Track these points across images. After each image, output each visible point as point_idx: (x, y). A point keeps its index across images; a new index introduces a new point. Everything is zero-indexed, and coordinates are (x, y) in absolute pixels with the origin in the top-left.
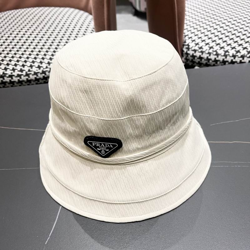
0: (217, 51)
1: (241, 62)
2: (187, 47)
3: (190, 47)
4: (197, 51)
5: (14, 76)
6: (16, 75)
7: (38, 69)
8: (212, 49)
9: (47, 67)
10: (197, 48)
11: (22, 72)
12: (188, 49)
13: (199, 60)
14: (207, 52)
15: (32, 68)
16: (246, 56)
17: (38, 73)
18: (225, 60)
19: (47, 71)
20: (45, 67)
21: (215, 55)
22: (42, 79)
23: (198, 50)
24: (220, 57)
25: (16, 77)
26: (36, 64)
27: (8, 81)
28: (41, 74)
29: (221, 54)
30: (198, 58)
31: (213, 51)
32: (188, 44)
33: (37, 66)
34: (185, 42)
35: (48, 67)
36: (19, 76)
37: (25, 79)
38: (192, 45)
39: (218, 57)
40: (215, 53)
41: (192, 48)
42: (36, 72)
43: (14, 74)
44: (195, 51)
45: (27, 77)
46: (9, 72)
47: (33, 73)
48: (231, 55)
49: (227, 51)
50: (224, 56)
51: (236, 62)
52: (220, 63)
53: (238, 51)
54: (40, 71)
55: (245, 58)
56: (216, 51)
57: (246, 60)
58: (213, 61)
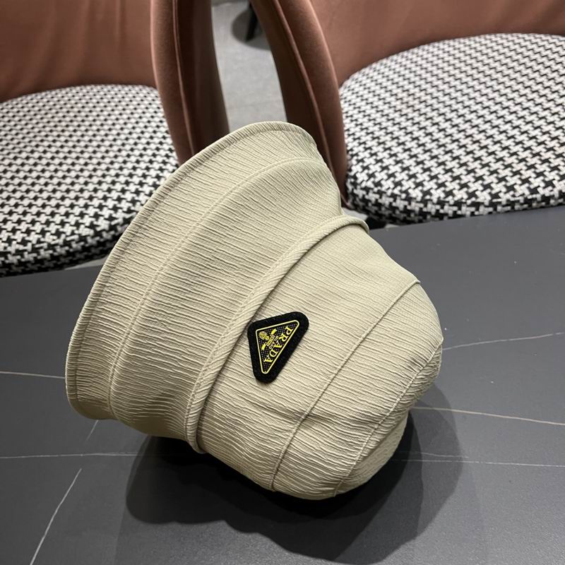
0: (410, 191)
1: (455, 215)
2: (352, 180)
3: (359, 181)
4: (371, 191)
5: (9, 253)
6: (13, 252)
7: (55, 237)
8: (399, 188)
9: (73, 233)
10: (370, 184)
11: (25, 245)
12: (355, 184)
13: (376, 208)
14: (389, 192)
15: (44, 237)
16: (466, 203)
17: (57, 245)
18: (425, 210)
19: (73, 240)
20: (68, 234)
21: (405, 200)
22: (65, 257)
23: (372, 189)
24: (413, 204)
25: (14, 255)
26: (53, 228)
28: (62, 246)
29: (415, 198)
30: (373, 205)
31: (401, 191)
32: (355, 175)
33: (53, 232)
34: (350, 170)
35: (76, 232)
36: (19, 252)
37: (31, 259)
38: (362, 177)
39: (410, 204)
40: (404, 196)
41: (361, 182)
42: (53, 243)
43: (9, 249)
44: (367, 189)
45: (35, 255)
47: (45, 245)
48: (435, 200)
49: (428, 193)
50: (421, 202)
51: (446, 214)
52: (416, 215)
53: (450, 193)
54: (60, 241)
55: (464, 208)
56: (406, 192)
57: (466, 210)
58: (401, 212)
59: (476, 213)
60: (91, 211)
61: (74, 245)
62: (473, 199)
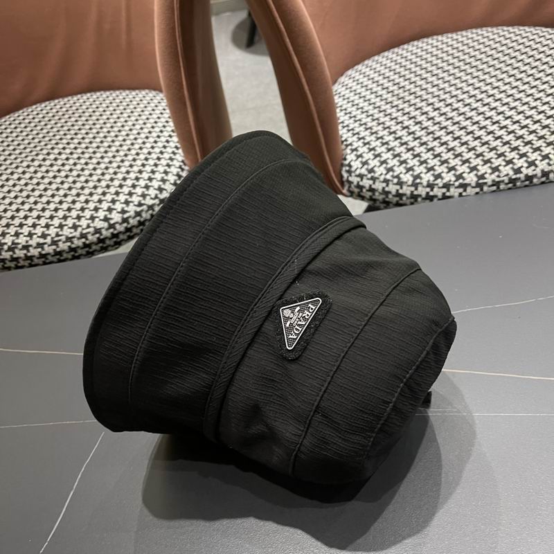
0: (401, 176)
1: (444, 197)
2: (347, 168)
3: (353, 169)
4: (365, 177)
5: (31, 246)
6: (35, 245)
7: (72, 230)
8: (391, 173)
9: (88, 227)
10: (364, 171)
11: (45, 239)
12: (349, 172)
13: (370, 194)
14: (382, 178)
15: (62, 230)
16: (453, 185)
17: (74, 237)
18: (416, 193)
19: (89, 233)
20: (84, 227)
21: (397, 184)
22: (82, 248)
23: (366, 175)
24: (405, 187)
25: (35, 248)
26: (70, 222)
27: (22, 256)
28: (79, 239)
29: (406, 183)
30: (367, 191)
31: (393, 176)
32: (350, 163)
33: (71, 225)
34: (345, 159)
35: (92, 225)
36: (40, 245)
37: (51, 251)
38: (356, 164)
39: (401, 188)
40: (396, 180)
41: (356, 170)
42: (70, 236)
43: (30, 242)
44: (361, 176)
45: (54, 247)
46: (22, 240)
47: (63, 238)
48: (425, 184)
49: (418, 177)
50: (412, 185)
51: (436, 196)
52: (407, 198)
53: (438, 176)
54: (77, 234)
55: (452, 189)
56: (397, 177)
57: (454, 192)
58: (394, 196)
59: (464, 194)
60: (105, 206)
61: (90, 237)
62: (461, 181)
